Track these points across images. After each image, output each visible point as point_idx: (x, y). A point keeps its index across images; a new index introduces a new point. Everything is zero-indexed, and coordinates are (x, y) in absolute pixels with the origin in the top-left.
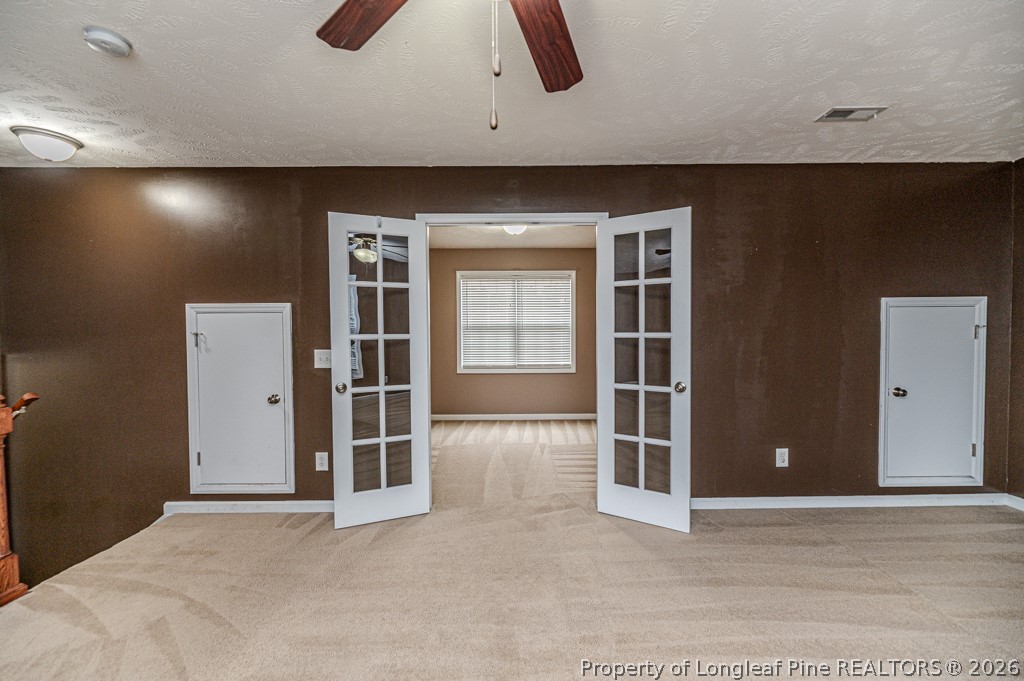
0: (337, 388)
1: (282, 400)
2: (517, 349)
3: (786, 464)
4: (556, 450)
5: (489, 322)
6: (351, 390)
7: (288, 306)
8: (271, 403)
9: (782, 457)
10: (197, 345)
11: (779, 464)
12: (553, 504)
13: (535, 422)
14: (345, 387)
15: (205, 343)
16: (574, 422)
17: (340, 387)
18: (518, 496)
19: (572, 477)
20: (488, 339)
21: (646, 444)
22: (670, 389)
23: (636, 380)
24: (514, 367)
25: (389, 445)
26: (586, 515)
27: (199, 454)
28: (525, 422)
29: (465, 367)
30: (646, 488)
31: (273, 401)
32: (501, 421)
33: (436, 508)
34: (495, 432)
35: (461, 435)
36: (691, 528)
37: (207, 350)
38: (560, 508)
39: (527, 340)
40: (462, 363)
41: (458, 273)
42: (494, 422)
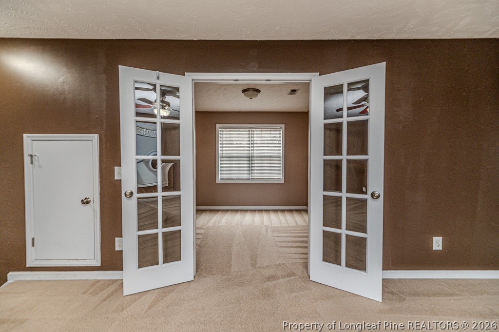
0: (126, 195)
1: (92, 202)
2: (250, 169)
3: (440, 248)
4: (275, 230)
5: (235, 154)
6: (136, 195)
7: (96, 136)
8: (84, 203)
9: (437, 243)
10: (32, 163)
11: (435, 248)
12: (279, 273)
13: (261, 211)
14: (132, 193)
15: (38, 162)
16: (283, 211)
17: (128, 193)
18: (254, 266)
19: (288, 250)
20: (234, 163)
21: (346, 235)
22: (368, 197)
23: (339, 189)
24: (249, 179)
25: (165, 235)
26: (303, 284)
27: (33, 239)
28: (255, 211)
29: (221, 179)
30: (346, 266)
31: (86, 202)
32: (242, 210)
33: (199, 276)
34: (238, 217)
35: (218, 219)
36: (382, 298)
37: (40, 166)
38: (284, 277)
39: (257, 164)
40: (219, 177)
41: (218, 126)
42: (237, 211)
